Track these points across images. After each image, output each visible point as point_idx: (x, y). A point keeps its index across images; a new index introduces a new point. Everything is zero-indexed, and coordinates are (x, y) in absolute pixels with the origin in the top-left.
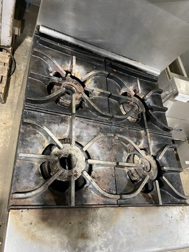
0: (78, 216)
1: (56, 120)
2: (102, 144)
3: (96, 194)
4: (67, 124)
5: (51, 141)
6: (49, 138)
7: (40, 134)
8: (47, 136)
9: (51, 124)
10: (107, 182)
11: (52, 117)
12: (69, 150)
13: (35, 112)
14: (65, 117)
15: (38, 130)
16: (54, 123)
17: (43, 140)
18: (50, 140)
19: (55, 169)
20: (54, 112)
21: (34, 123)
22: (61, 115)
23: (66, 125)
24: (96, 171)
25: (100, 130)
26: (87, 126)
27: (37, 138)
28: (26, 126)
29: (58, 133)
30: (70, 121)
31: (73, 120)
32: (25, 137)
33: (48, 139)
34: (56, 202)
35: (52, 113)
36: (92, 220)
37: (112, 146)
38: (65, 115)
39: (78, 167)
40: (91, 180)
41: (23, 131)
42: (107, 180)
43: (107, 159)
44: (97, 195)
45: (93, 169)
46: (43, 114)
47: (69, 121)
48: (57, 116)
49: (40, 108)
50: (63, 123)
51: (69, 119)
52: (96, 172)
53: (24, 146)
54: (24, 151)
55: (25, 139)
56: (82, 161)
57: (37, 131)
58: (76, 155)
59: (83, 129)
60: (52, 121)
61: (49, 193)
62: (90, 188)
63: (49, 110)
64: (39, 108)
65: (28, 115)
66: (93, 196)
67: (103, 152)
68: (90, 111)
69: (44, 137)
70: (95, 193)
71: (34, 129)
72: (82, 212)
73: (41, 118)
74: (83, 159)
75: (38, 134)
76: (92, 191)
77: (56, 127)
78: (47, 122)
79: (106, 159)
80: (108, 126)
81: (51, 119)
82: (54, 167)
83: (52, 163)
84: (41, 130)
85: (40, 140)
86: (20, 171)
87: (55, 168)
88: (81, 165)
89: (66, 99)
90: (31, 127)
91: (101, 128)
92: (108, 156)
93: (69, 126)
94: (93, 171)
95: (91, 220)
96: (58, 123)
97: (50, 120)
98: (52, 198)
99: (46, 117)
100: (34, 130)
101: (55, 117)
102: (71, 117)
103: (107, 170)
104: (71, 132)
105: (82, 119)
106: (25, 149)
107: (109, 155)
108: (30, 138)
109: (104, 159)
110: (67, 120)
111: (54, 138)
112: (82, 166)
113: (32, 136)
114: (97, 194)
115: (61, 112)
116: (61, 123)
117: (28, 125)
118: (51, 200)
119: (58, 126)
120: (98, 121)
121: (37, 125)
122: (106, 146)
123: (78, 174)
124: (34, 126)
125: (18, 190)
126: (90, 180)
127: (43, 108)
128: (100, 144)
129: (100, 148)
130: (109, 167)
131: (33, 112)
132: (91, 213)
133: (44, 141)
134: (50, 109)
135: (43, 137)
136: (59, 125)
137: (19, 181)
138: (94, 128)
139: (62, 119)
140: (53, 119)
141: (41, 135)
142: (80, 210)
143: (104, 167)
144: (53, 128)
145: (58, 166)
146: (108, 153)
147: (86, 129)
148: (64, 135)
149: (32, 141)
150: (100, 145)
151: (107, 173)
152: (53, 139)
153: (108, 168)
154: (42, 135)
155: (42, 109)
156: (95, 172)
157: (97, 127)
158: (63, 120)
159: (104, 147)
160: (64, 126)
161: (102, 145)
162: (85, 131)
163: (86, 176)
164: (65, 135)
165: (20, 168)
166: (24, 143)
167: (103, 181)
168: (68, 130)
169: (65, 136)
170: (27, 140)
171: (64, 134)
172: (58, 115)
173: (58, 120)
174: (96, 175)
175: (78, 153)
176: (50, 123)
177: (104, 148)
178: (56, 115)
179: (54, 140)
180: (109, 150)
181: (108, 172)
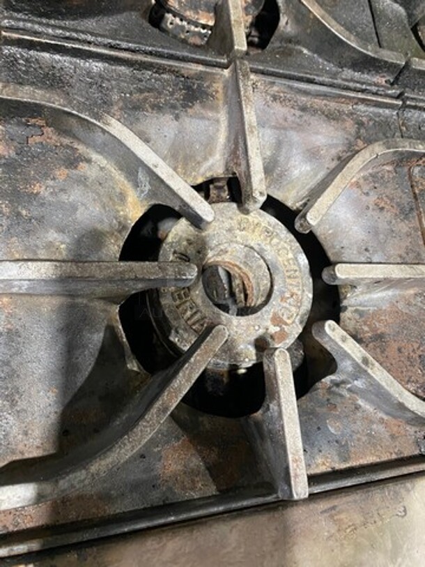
0: (329, 538)
1: (160, 93)
2: (372, 193)
3: (381, 415)
4: (214, 108)
5: (152, 194)
6: (141, 176)
7: (99, 164)
8: (132, 166)
9: (140, 114)
10: (419, 353)
11: (140, 80)
12: (238, 232)
13: (57, 57)
14: (200, 76)
15: (84, 143)
16: (157, 108)
17: (118, 190)
18: (148, 187)
19: (189, 319)
20: (151, 53)
21: (56, 105)
22: (182, 65)
23: (210, 114)
24: (361, 308)
25: (359, 129)
26: (301, 116)
27: (82, 181)
28: (19, 124)
29: (181, 157)
30: (226, 94)
31: (241, 85)
32: (27, 181)
33: (136, 185)
34: (215, 478)
35: (140, 57)
36: (394, 543)
37: (415, 197)
38: (201, 68)
39: (283, 299)
40: (365, 361)
41: (13, 154)
42: (416, 346)
43: (402, 252)
44: (385, 417)
45: (345, 303)
46: (97, 66)
47: (220, 95)
48: (165, 76)
49: (83, 36)
50: (197, 107)
51: (218, 86)
52: (361, 314)
53: (28, 227)
54: (27, 249)
55: (29, 190)
56: (296, 271)
57: (81, 148)
58: (268, 247)
59: (285, 129)
60: (145, 99)
61: (178, 439)
62: (350, 390)
63: (124, 45)
64: (74, 35)
65: (26, 72)
66: (372, 422)
67: (383, 225)
68: (305, 51)
69: (120, 178)
70: (378, 407)
71: (66, 141)
72: (342, 516)
73: (91, 84)
74: (299, 265)
75: (89, 161)
76: (360, 402)
77: (165, 126)
78: (121, 104)
79: (401, 256)
80: (387, 111)
81: (141, 91)
82: (183, 307)
83: (172, 294)
84: (100, 138)
85: (102, 191)
86: (18, 352)
87: (189, 313)
88: (295, 290)
89: (190, 8)
90: (48, 130)
91: (360, 124)
92: (407, 242)
93: (223, 117)
94: (346, 308)
95: (389, 545)
96: (173, 107)
97: (136, 96)
98: (196, 462)
99: (114, 83)
100: (68, 147)
101: (156, 79)
102: (226, 72)
103: (409, 304)
104: (236, 144)
105: (278, 81)
106: (32, 241)
107: (408, 235)
108: (50, 183)
109: (389, 257)
110: (210, 91)
111: (164, 171)
112: (299, 293)
113: (61, 173)
114: (387, 414)
115: (179, 53)
116: (185, 106)
117: (32, 121)
118: (193, 473)
119: (176, 123)
120: (348, 89)
121: (74, 112)
122: (392, 200)
123: (286, 328)
124: (57, 119)
125: (22, 453)
126: (359, 361)
127: (92, 34)
128: (367, 194)
129: (368, 208)
130: (417, 286)
131: (46, 55)
132: (381, 512)
133: (122, 197)
134: (128, 41)
135: (112, 178)
136: (177, 117)
137: (22, 404)
138: (333, 123)
139: (188, 88)
140: (149, 90)
141: (102, 169)
142: (334, 508)
143: (397, 292)
144: (152, 132)
145: (199, 301)
146: (404, 227)
147: (299, 127)
148: (206, 165)
149: (64, 197)
150: (364, 198)
151: (411, 317)
152: (162, 181)
153: (412, 292)
154: (108, 166)
155: (90, 38)
156: (357, 316)
157: (344, 120)
158: (193, 91)
159: (382, 205)
160: (203, 118)
161: (373, 198)
162: (294, 136)
163: (340, 343)
164: (211, 161)
165: (17, 334)
166: (24, 212)
167: (399, 350)
168: (222, 137)
169: (210, 169)
170: (38, 193)
171: (206, 159)
172: (171, 71)
173: (172, 94)
174: (366, 329)
175: (275, 241)
176: (137, 107)
177: (382, 209)
178: (160, 69)
179: (168, 187)
180: (406, 217)
181: (414, 311)
